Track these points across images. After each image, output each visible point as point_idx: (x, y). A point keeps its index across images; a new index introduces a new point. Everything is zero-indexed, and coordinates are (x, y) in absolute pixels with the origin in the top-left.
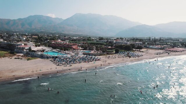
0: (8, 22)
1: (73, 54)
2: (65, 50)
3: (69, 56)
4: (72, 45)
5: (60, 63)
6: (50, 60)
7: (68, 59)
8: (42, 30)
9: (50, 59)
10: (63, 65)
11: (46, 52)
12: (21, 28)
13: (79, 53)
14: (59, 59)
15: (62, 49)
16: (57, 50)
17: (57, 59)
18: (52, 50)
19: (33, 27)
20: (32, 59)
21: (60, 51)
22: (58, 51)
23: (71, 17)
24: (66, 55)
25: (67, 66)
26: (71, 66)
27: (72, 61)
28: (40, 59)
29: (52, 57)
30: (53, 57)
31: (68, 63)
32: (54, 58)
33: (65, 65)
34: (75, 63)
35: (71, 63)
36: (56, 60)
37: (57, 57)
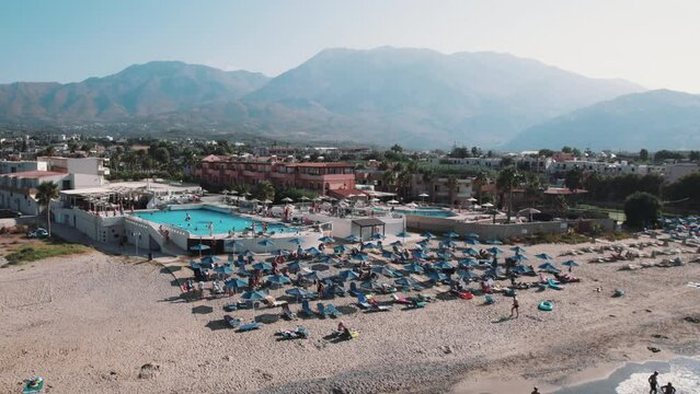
0: (50, 93)
1: (341, 227)
2: (278, 201)
3: (311, 240)
4: (322, 171)
5: (238, 298)
6: (168, 270)
7: (306, 269)
8: (179, 126)
9: (167, 261)
10: (269, 320)
11: (162, 208)
12: (97, 116)
13: (382, 219)
14: (240, 263)
15: (259, 193)
16: (229, 202)
17: (221, 259)
18: (198, 201)
19: (142, 112)
20: (49, 255)
21: (250, 206)
22: (237, 203)
23: (301, 67)
24: (292, 235)
25: (301, 335)
26: (344, 336)
27: (340, 280)
28: (97, 257)
29: (184, 245)
30: (192, 248)
31: (313, 306)
32: (195, 254)
33: (284, 327)
34: (375, 308)
35: (338, 302)
36: (210, 272)
37: (218, 247)
